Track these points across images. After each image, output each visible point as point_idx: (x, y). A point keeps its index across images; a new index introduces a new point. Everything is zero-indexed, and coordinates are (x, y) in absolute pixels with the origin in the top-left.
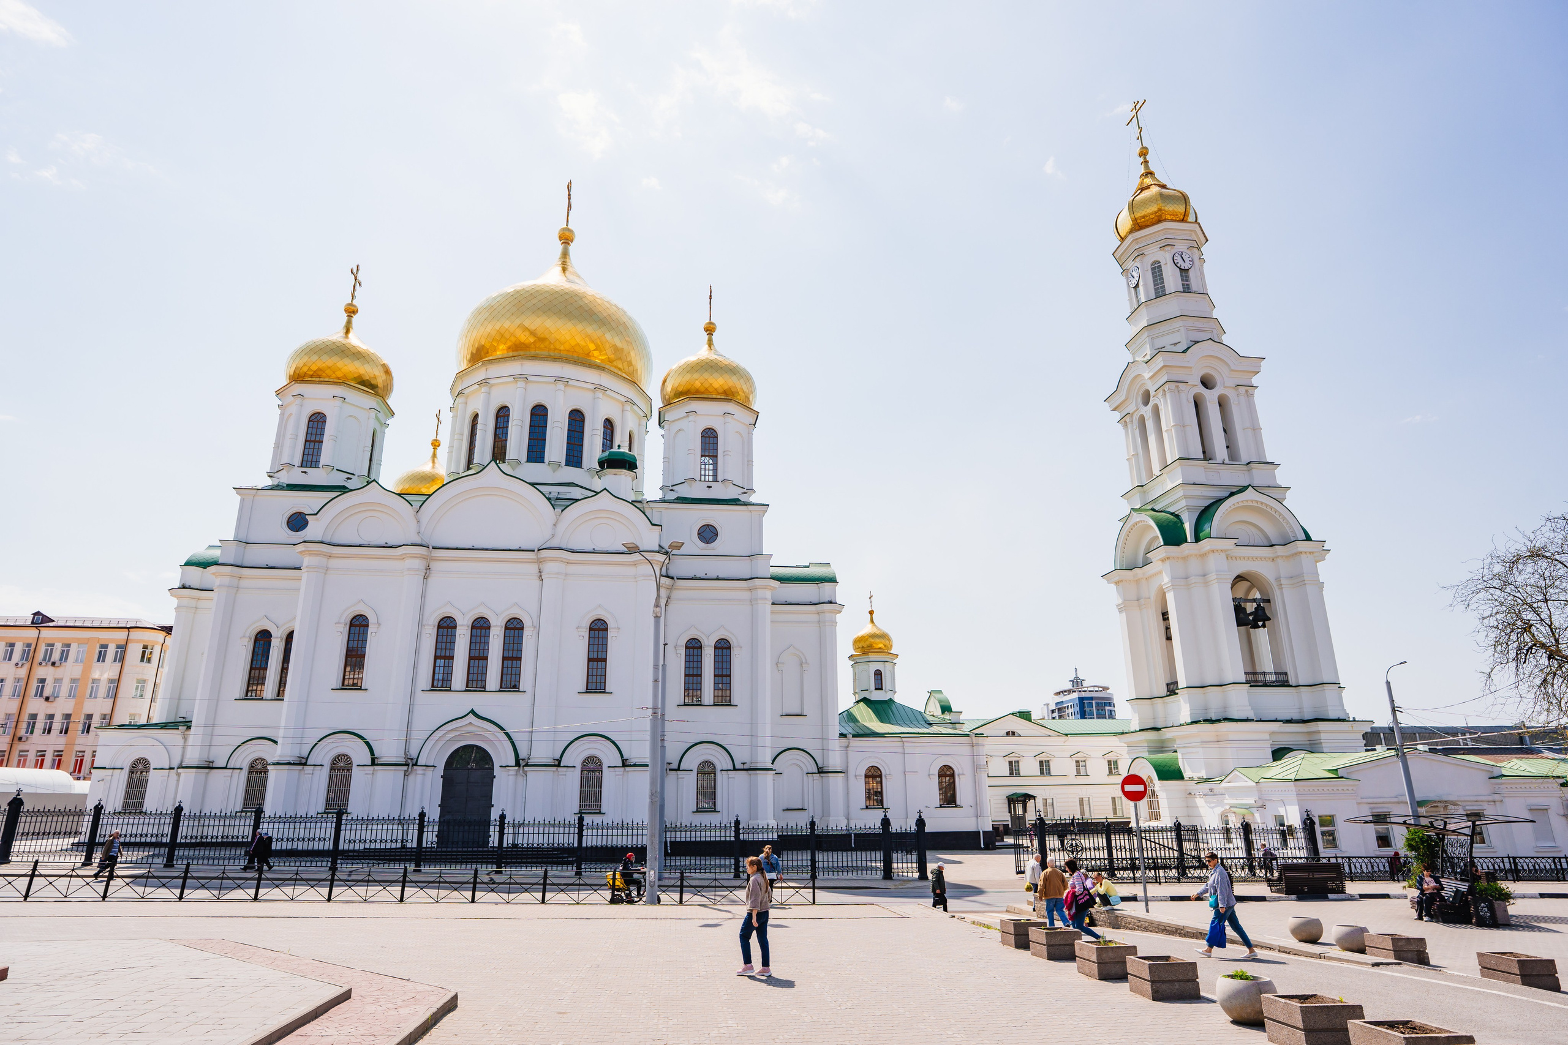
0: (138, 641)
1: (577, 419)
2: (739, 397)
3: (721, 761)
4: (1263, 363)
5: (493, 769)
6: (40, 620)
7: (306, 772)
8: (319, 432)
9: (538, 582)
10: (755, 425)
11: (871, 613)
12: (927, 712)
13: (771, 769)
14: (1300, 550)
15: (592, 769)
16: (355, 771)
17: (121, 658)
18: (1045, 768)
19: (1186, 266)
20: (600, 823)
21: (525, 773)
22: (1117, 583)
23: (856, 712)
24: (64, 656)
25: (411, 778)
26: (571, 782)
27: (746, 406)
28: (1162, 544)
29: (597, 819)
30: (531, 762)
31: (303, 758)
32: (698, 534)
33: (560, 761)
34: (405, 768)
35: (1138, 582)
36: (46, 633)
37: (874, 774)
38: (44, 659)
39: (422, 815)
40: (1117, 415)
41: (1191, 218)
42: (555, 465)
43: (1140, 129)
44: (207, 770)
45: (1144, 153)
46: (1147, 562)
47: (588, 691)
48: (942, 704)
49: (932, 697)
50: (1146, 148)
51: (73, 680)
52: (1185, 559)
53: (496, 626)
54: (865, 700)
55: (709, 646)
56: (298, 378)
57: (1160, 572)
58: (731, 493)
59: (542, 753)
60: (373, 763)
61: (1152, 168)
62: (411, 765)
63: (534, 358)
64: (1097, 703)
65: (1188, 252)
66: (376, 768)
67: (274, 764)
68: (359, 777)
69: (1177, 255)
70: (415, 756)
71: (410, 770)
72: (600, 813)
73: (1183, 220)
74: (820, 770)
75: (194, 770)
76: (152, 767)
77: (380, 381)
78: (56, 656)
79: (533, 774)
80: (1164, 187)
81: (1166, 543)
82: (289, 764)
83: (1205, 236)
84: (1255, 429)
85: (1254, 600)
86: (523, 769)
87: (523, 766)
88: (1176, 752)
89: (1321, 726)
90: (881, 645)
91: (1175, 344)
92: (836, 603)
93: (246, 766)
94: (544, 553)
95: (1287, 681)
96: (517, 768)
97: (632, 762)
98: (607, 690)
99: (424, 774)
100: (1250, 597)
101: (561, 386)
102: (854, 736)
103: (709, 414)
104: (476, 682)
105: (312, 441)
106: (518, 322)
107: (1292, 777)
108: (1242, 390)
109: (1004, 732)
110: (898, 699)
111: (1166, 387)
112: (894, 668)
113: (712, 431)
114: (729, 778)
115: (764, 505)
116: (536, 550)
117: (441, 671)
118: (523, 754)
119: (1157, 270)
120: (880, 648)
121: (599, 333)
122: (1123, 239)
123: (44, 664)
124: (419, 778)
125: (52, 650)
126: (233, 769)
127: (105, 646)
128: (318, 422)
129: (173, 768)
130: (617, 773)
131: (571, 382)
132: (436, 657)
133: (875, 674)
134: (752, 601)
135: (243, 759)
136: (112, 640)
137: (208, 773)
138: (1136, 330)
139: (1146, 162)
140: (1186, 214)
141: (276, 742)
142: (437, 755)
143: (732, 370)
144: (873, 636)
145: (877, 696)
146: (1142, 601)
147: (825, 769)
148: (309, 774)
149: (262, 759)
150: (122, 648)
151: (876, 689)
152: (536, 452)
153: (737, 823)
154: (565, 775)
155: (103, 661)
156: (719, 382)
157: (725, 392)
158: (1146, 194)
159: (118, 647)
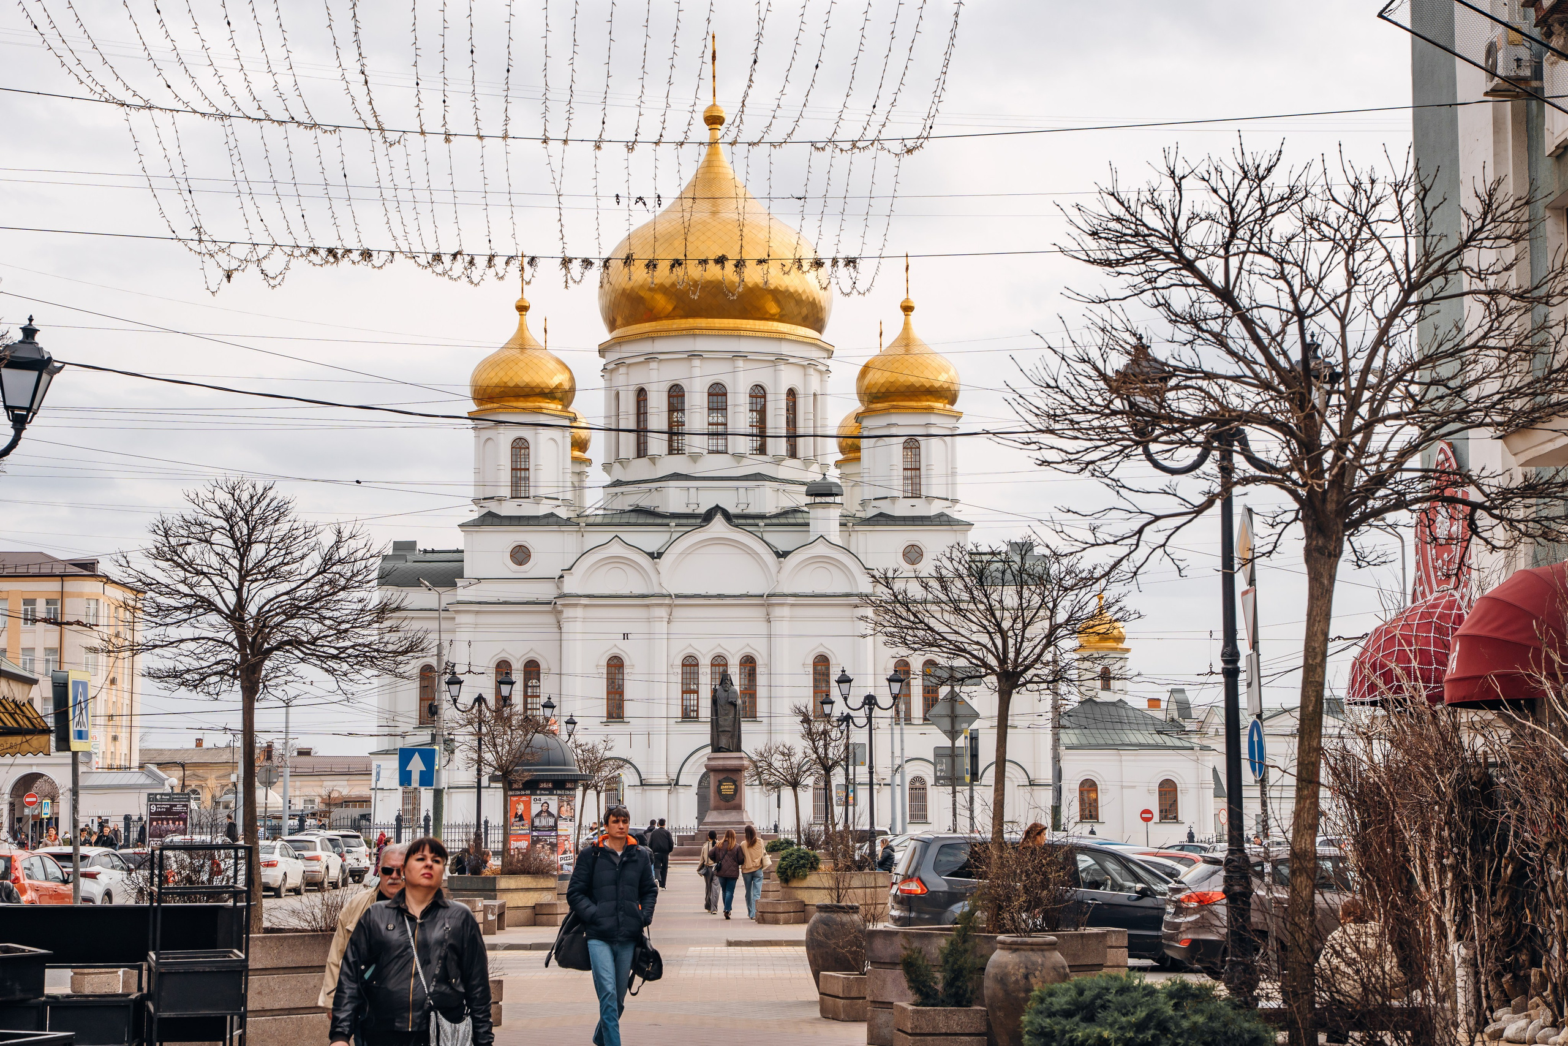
1: (758, 394)
3: (930, 777)
8: (522, 459)
9: (767, 628)
15: (824, 786)
16: (627, 791)
21: (769, 791)
25: (675, 795)
26: (806, 798)
30: (772, 781)
32: (903, 555)
34: (669, 787)
37: (1088, 790)
42: (741, 457)
47: (816, 719)
53: (733, 661)
54: (1090, 702)
55: (917, 666)
56: (484, 397)
58: (935, 509)
60: (642, 785)
62: (673, 785)
66: (647, 788)
68: (632, 797)
70: (675, 778)
71: (671, 789)
74: (1031, 784)
77: (564, 386)
86: (766, 787)
87: (769, 786)
90: (1110, 638)
94: (774, 600)
96: (761, 786)
98: (831, 719)
99: (684, 790)
101: (740, 362)
103: (910, 425)
105: (518, 470)
110: (1128, 700)
112: (1125, 664)
113: (913, 440)
114: (938, 792)
115: (968, 523)
116: (764, 595)
117: (689, 705)
118: (763, 774)
120: (1109, 642)
124: (681, 795)
128: (521, 448)
131: (750, 356)
132: (683, 693)
133: (1102, 673)
142: (692, 777)
145: (1103, 697)
147: (1037, 782)
151: (1102, 689)
154: (801, 792)
157: (927, 399)
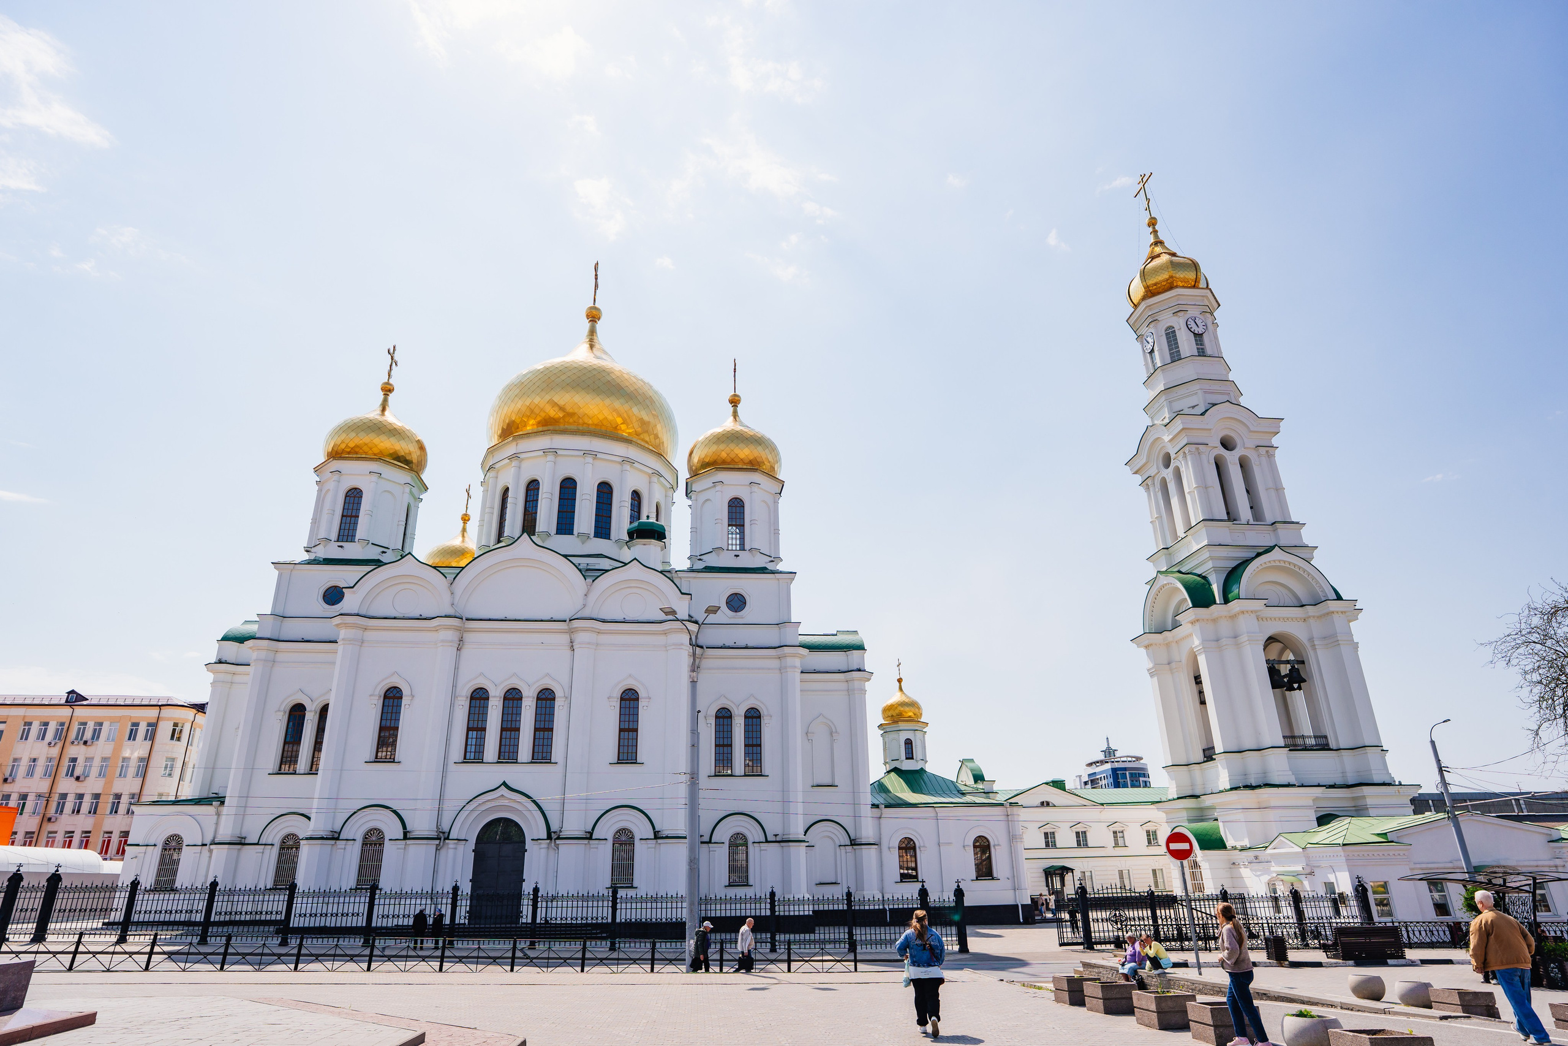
0: (169, 719)
1: (605, 491)
2: (764, 467)
3: (753, 833)
4: (1282, 424)
5: (524, 842)
6: (74, 699)
7: (339, 847)
8: (355, 508)
9: (569, 652)
10: (780, 494)
11: (900, 681)
12: (959, 782)
13: (804, 841)
14: (1332, 609)
15: (624, 841)
16: (387, 845)
17: (151, 736)
18: (1081, 839)
19: (1200, 330)
20: (634, 896)
21: (557, 846)
22: (1146, 647)
23: (887, 783)
24: (96, 735)
25: (443, 852)
26: (603, 855)
27: (771, 475)
28: (1191, 606)
29: (631, 893)
30: (563, 834)
31: (335, 832)
32: (727, 603)
33: (591, 834)
34: (437, 842)
35: (1168, 645)
36: (80, 712)
37: (908, 847)
38: (77, 738)
39: (456, 889)
40: (1138, 479)
41: (1202, 284)
42: (584, 537)
43: (1148, 200)
44: (239, 847)
45: (1153, 223)
46: (1176, 625)
47: (620, 761)
48: (975, 773)
49: (964, 767)
50: (1155, 218)
51: (104, 759)
52: (1215, 621)
53: (528, 697)
54: (896, 770)
55: (739, 716)
56: (336, 454)
57: (1191, 635)
58: (759, 562)
59: (574, 825)
60: (405, 838)
61: (1161, 237)
62: (442, 839)
63: (564, 432)
64: (1131, 774)
65: (1200, 316)
66: (408, 842)
67: (307, 839)
68: (391, 852)
69: (1190, 320)
70: (446, 829)
71: (441, 844)
72: (632, 887)
73: (1194, 287)
74: (853, 843)
75: (227, 846)
76: (185, 843)
77: (414, 457)
78: (88, 735)
79: (565, 848)
80: (1174, 255)
81: (1195, 605)
82: (322, 838)
83: (1217, 301)
84: (1279, 489)
85: (1288, 662)
86: (555, 842)
87: (555, 839)
88: (1217, 820)
89: (1366, 790)
90: (911, 714)
91: (1193, 407)
92: (865, 671)
93: (277, 841)
94: (576, 624)
95: (1327, 745)
96: (548, 841)
97: (665, 833)
98: (638, 761)
99: (456, 849)
100: (1284, 658)
101: (589, 459)
102: (886, 807)
103: (735, 484)
104: (507, 754)
105: (349, 516)
106: (548, 398)
107: (1340, 841)
108: (1263, 450)
109: (1038, 803)
110: (929, 768)
111: (1186, 449)
112: (924, 737)
113: (739, 501)
114: (761, 850)
115: (791, 573)
116: (568, 620)
117: (474, 743)
118: (554, 827)
119: (1171, 336)
120: (910, 717)
121: (626, 407)
122: (1136, 306)
123: (76, 743)
124: (451, 852)
125: (84, 728)
126: (265, 845)
127: (136, 725)
128: (354, 497)
129: (206, 845)
130: (649, 845)
131: (599, 455)
132: (469, 729)
133: (905, 744)
134: (782, 670)
135: (275, 835)
136: (143, 718)
137: (239, 849)
138: (1152, 394)
139: (1155, 232)
140: (1197, 280)
141: (309, 818)
142: (469, 829)
143: (757, 441)
144: (903, 704)
145: (907, 765)
146: (1173, 665)
147: (858, 841)
148: (342, 849)
149: (294, 835)
150: (153, 726)
151: (907, 758)
152: (565, 525)
153: (773, 894)
154: (597, 848)
155: (134, 739)
156: (744, 452)
157: (751, 462)
158: (1156, 262)
159: (149, 725)
